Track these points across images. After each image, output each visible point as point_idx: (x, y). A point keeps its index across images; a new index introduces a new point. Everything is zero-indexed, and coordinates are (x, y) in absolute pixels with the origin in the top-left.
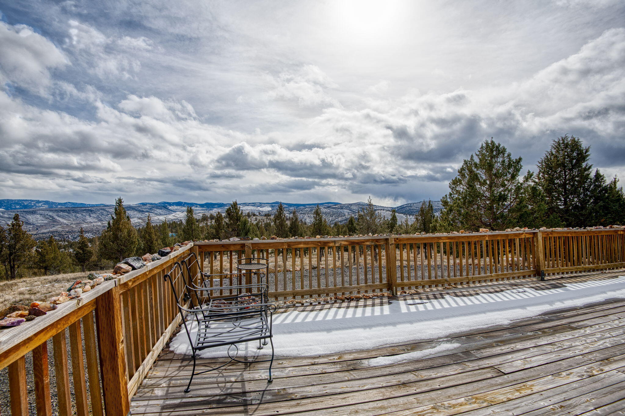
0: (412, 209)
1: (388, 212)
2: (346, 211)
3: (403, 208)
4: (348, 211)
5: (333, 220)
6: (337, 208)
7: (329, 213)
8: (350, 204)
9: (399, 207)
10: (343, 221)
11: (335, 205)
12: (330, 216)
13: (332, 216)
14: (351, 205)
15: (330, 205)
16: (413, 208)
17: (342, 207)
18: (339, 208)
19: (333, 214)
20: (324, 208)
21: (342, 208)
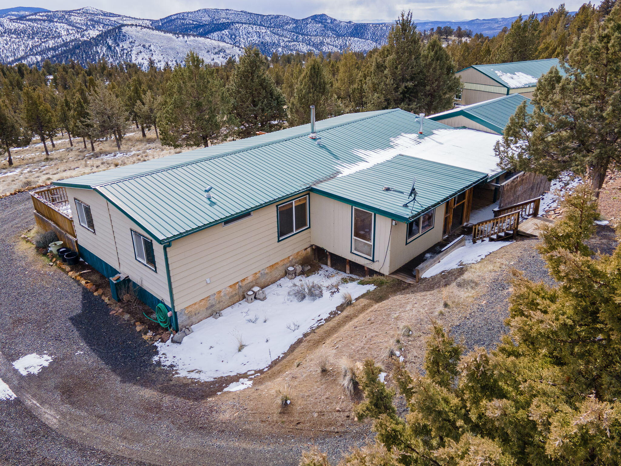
0: (187, 24)
1: (145, 30)
2: (61, 28)
3: (171, 20)
4: (66, 26)
5: (37, 46)
6: (40, 20)
7: (24, 32)
8: (66, 12)
9: (164, 19)
10: (58, 47)
11: (35, 14)
12: (28, 37)
13: (33, 38)
14: (70, 12)
15: (22, 13)
16: (187, 21)
17: (51, 17)
18: (44, 21)
19: (33, 33)
20: (11, 20)
21: (51, 21)
